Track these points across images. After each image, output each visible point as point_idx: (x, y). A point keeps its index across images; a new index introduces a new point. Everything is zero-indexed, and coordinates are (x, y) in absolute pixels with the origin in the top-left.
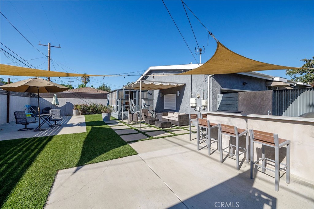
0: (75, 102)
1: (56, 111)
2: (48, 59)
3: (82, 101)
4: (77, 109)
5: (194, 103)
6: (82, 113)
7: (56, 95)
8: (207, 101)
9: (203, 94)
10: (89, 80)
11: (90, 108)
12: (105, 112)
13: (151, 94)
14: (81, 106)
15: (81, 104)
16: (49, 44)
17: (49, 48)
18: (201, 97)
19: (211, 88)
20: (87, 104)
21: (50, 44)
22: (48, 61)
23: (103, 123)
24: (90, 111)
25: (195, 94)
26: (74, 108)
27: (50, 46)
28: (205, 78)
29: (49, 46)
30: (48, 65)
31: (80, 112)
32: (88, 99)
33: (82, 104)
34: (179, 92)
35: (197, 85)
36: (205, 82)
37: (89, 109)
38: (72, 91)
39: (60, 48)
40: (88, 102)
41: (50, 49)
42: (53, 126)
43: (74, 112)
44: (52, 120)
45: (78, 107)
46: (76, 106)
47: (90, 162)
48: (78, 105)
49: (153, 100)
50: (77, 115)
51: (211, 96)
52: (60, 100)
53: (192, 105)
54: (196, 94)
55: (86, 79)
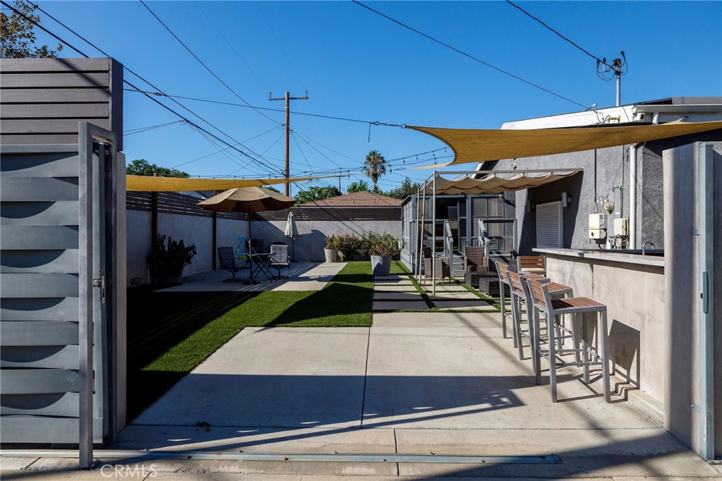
0: (331, 229)
1: (281, 249)
2: (286, 130)
3: (345, 228)
4: (332, 248)
5: (598, 227)
6: (344, 258)
7: (292, 215)
8: (627, 222)
9: (619, 200)
10: (383, 168)
11: (360, 245)
12: (377, 253)
13: (512, 204)
14: (342, 239)
15: (343, 234)
16: (286, 93)
17: (286, 104)
18: (615, 209)
19: (640, 181)
20: (356, 235)
21: (288, 94)
22: (285, 135)
23: (369, 278)
24: (361, 252)
25: (603, 200)
26: (327, 244)
27: (289, 99)
28: (625, 152)
29: (286, 100)
30: (286, 144)
31: (341, 254)
32: (356, 222)
33: (345, 234)
34: (568, 196)
35: (607, 172)
36: (625, 162)
37: (359, 247)
38: (324, 204)
39: (307, 98)
40: (357, 230)
41: (288, 105)
42: (274, 278)
43: (327, 252)
44: (274, 266)
45: (335, 243)
46: (332, 241)
47: (288, 324)
48: (336, 236)
49: (512, 221)
50: (333, 261)
51: (640, 206)
52: (300, 226)
53: (592, 234)
54: (605, 201)
55: (376, 164)
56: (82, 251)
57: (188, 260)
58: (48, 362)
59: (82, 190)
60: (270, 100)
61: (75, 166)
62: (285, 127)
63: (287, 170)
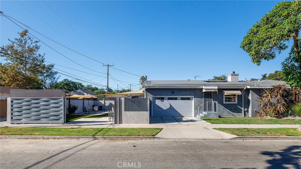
1: (96, 107)
7: (104, 99)
21: (108, 64)
22: (107, 76)
27: (108, 66)
39: (113, 66)
41: (108, 68)
56: (63, 107)
57: (76, 109)
58: (59, 116)
59: (63, 102)
60: (103, 66)
61: (62, 100)
62: (107, 74)
63: (108, 85)
